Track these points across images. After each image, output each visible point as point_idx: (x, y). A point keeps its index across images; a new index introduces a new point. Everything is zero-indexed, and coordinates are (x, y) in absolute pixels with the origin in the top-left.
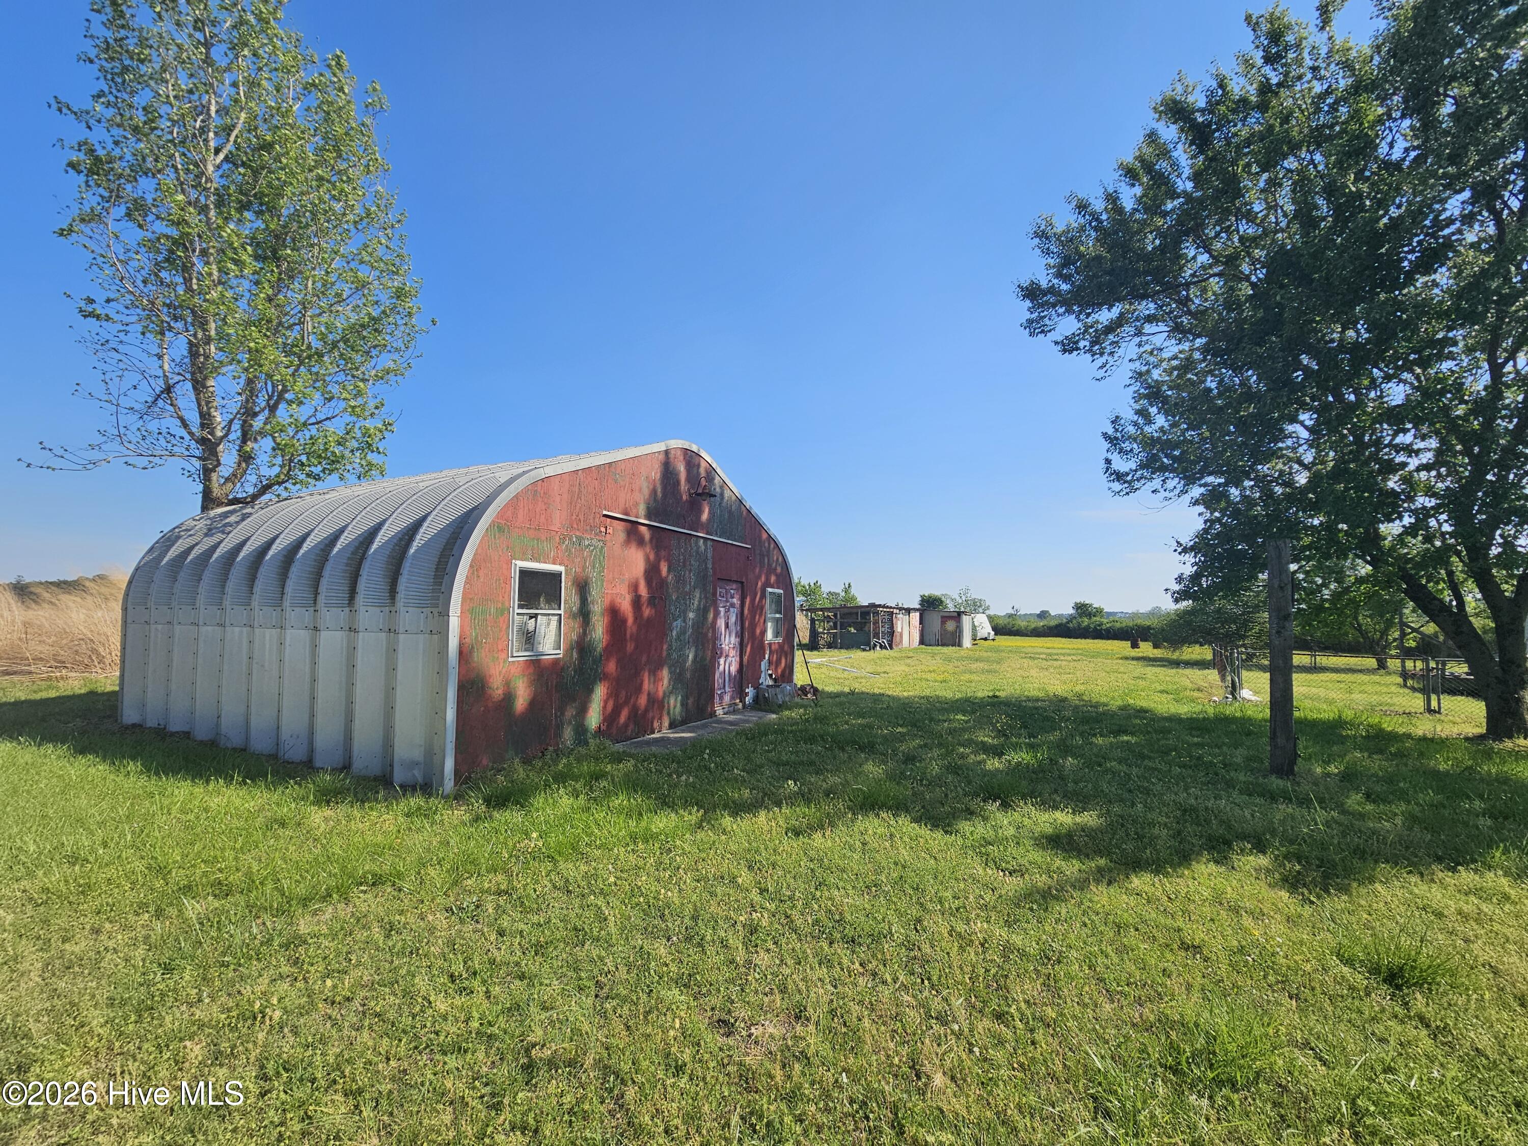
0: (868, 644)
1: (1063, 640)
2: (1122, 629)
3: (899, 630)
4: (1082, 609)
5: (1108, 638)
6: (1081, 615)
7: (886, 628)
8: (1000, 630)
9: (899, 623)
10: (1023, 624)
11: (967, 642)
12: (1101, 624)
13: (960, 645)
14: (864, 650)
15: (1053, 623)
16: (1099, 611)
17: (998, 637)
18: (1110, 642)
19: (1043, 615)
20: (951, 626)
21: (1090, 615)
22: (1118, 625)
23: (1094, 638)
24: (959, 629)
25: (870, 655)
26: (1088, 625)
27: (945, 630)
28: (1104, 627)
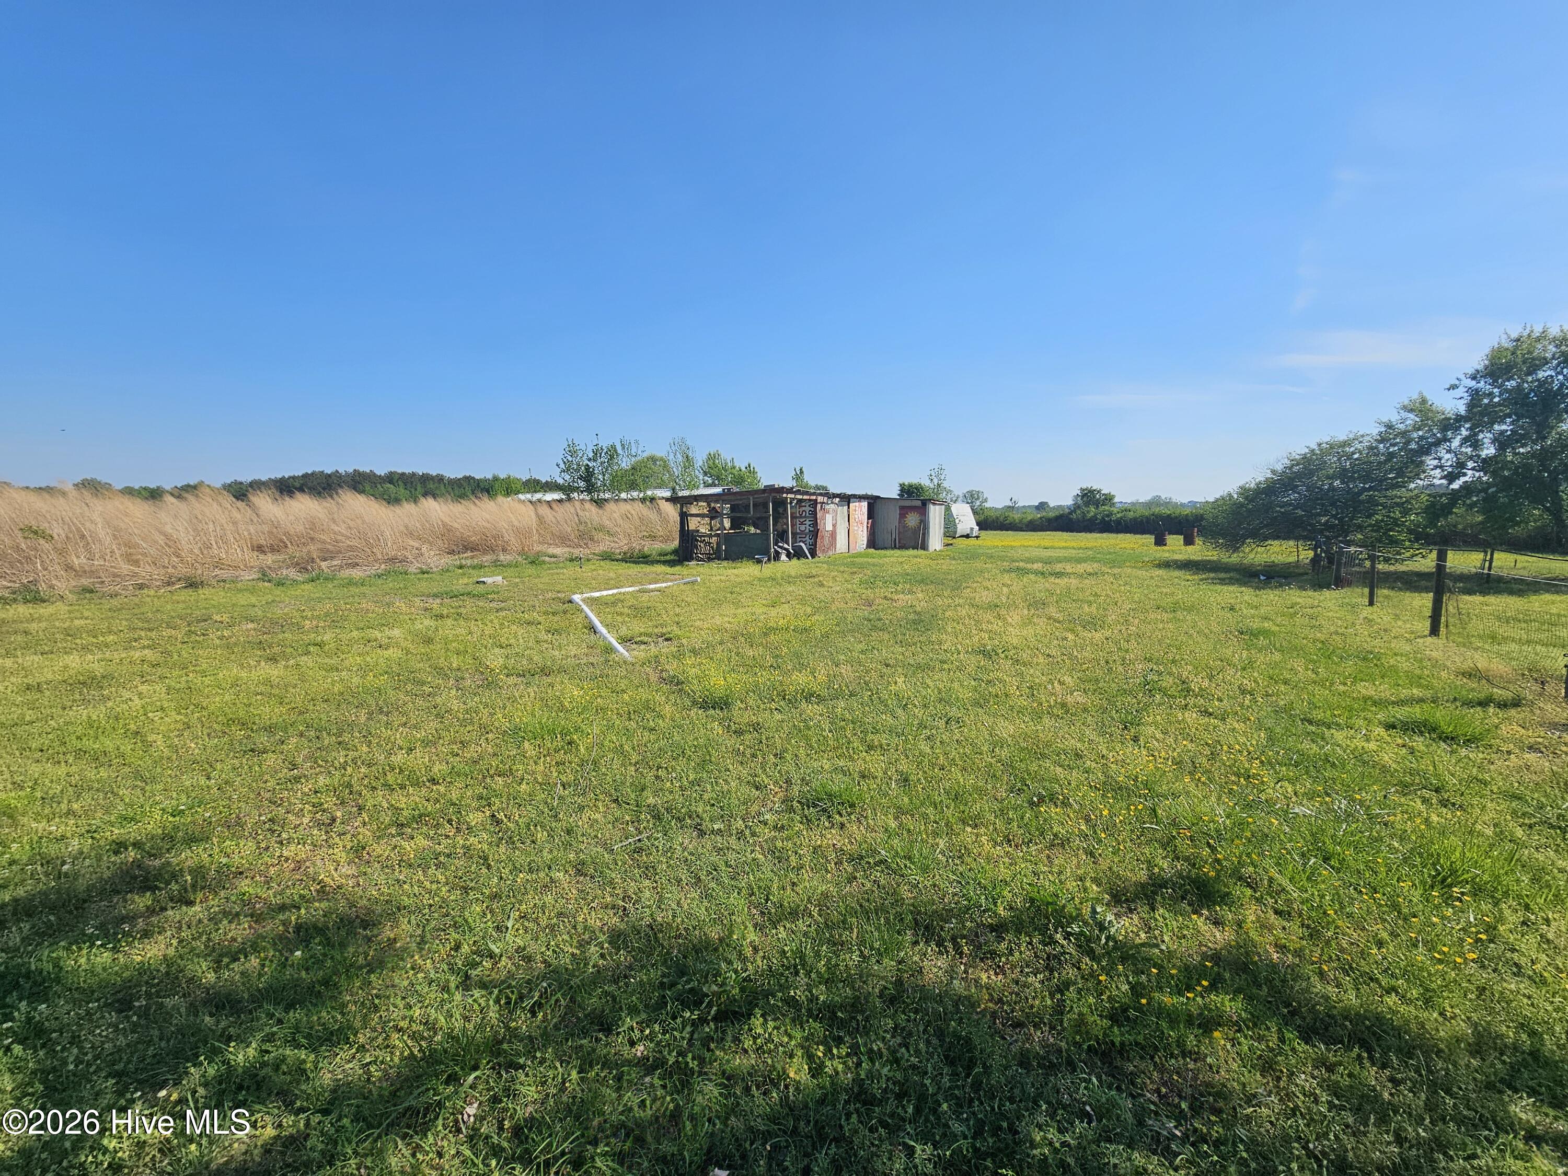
0: (766, 552)
1: (1065, 535)
2: (1135, 519)
3: (829, 527)
4: (1088, 496)
5: (1118, 531)
6: (1087, 504)
7: (806, 527)
8: (984, 525)
9: (829, 519)
10: (1016, 516)
11: (936, 541)
12: (1111, 514)
13: (924, 547)
14: (759, 561)
15: (1051, 515)
16: (1109, 499)
17: (983, 533)
18: (1121, 536)
19: (1042, 506)
20: (912, 520)
21: (1097, 504)
22: (1131, 515)
23: (1102, 531)
24: (924, 525)
25: (769, 569)
26: (1096, 515)
27: (905, 527)
28: (1114, 518)
